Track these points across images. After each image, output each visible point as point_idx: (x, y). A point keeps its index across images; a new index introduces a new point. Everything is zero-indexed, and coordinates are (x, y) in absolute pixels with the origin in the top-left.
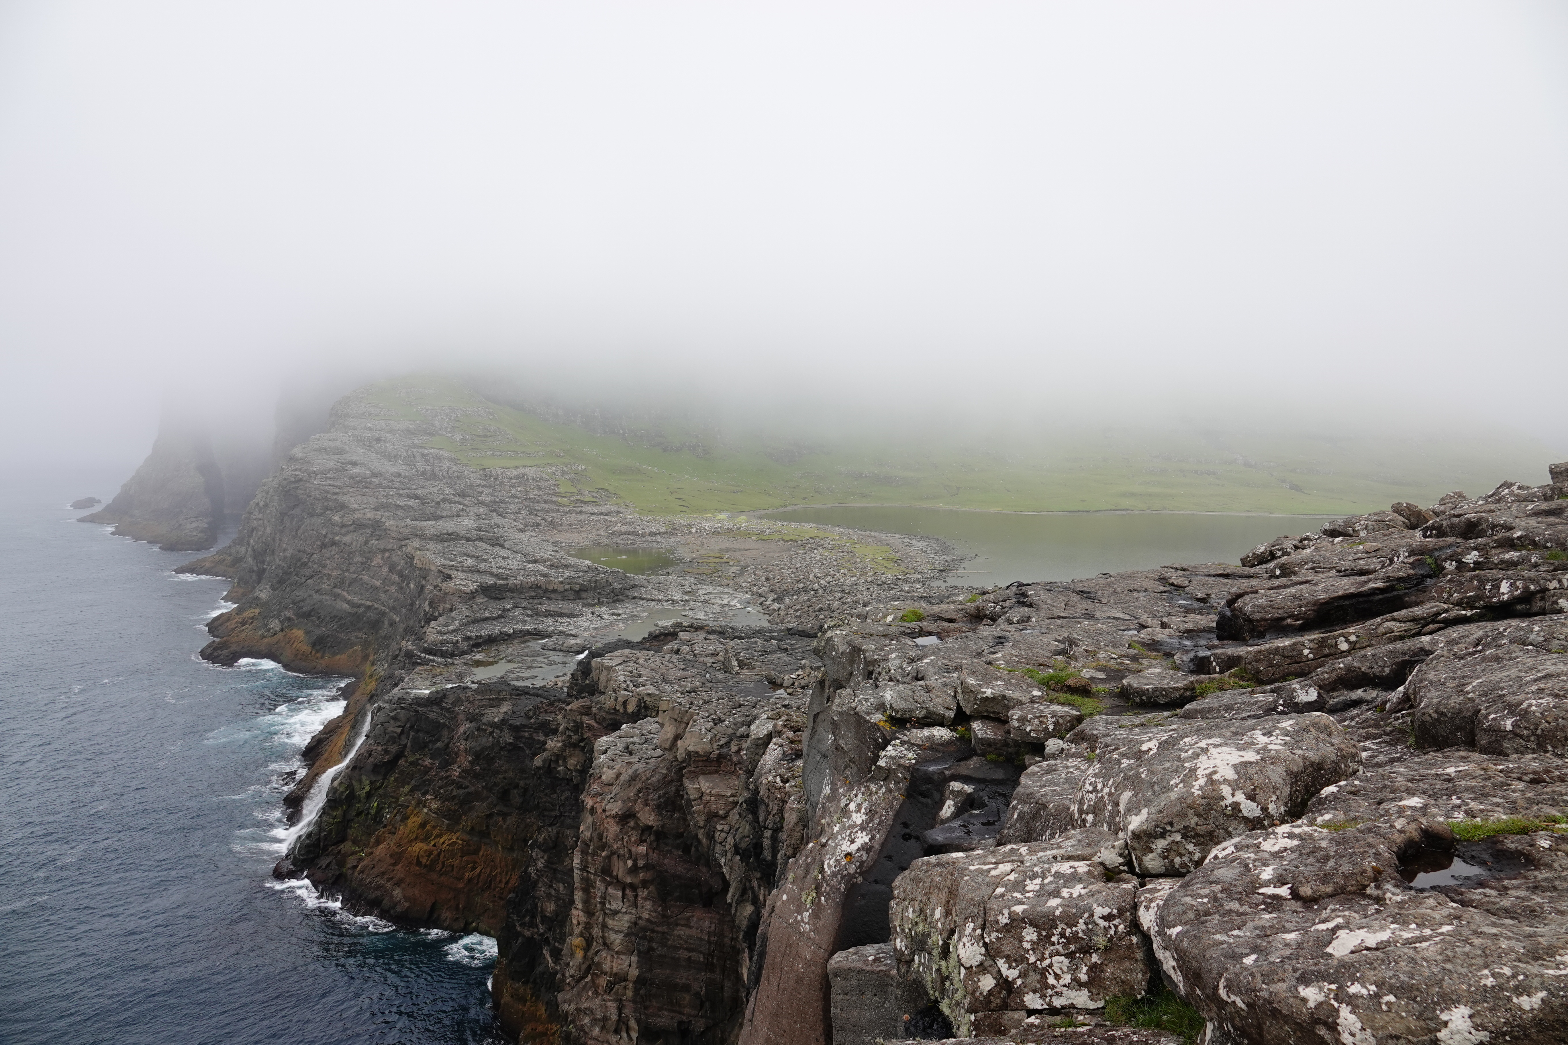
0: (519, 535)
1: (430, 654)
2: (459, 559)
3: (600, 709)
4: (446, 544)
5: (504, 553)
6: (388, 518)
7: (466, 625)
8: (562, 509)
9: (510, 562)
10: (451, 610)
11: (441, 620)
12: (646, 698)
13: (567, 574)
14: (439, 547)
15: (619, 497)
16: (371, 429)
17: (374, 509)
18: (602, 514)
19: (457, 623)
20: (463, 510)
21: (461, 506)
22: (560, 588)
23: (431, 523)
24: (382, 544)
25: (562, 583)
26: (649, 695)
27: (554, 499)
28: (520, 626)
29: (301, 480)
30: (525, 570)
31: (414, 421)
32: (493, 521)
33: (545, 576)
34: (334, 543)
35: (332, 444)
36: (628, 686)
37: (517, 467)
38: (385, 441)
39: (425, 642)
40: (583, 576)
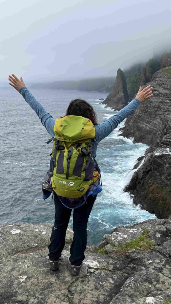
1: (163, 144)
34: (148, 112)
39: (162, 141)
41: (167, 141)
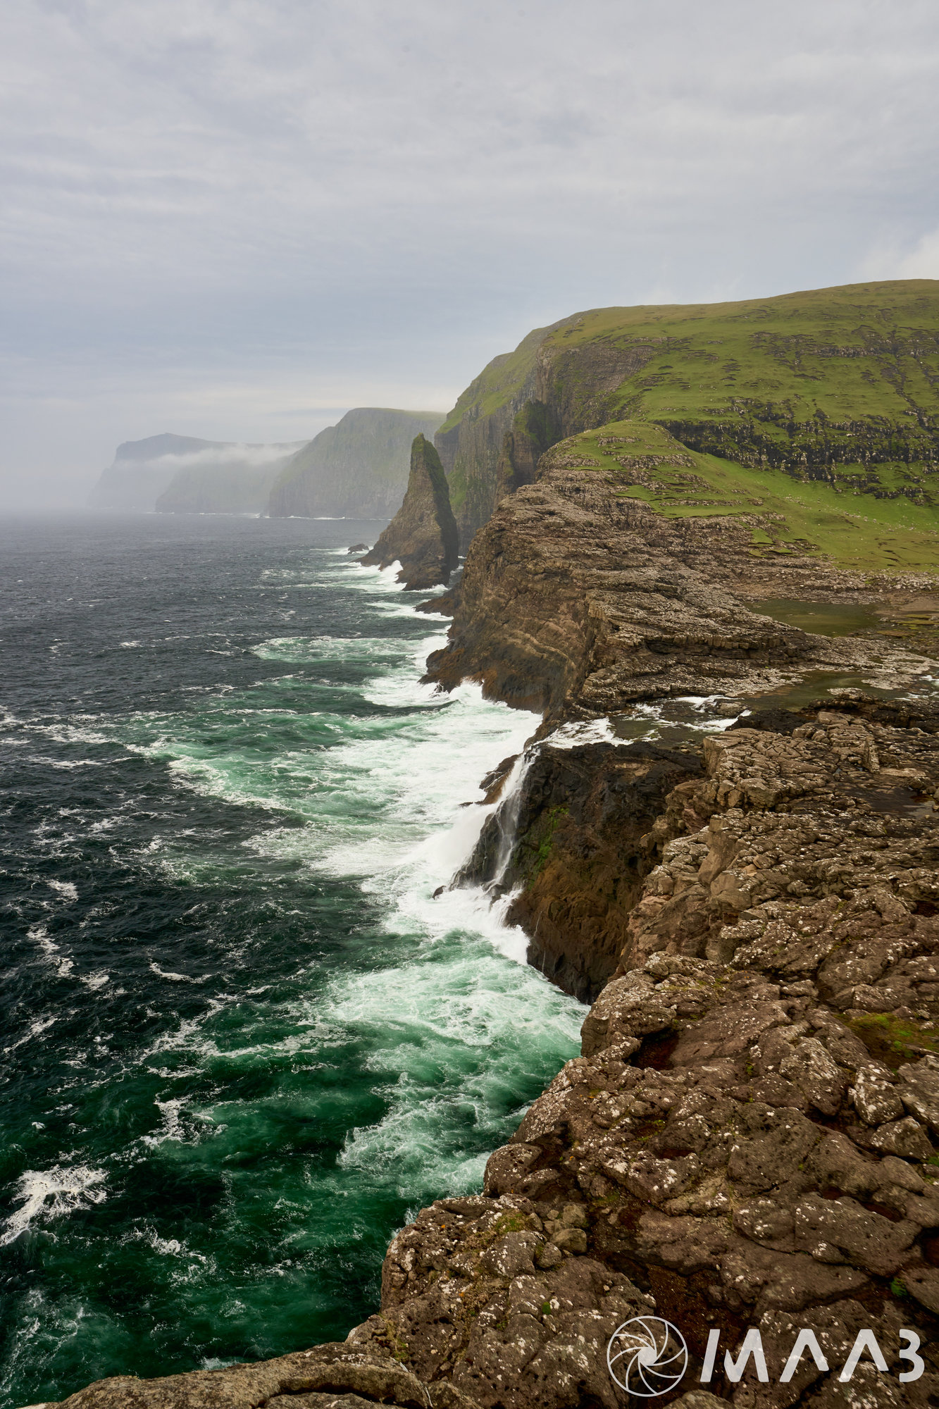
0: (702, 587)
1: (585, 706)
2: (631, 610)
3: (700, 798)
4: (622, 594)
5: (677, 605)
6: (576, 567)
7: (623, 679)
8: (753, 561)
9: (681, 616)
10: (614, 662)
11: (601, 672)
12: (750, 793)
13: (738, 630)
14: (615, 597)
15: (818, 549)
16: (571, 480)
17: (564, 558)
18: (796, 567)
19: (614, 676)
20: (649, 560)
21: (647, 556)
22: (728, 645)
23: (616, 572)
24: (568, 593)
25: (730, 640)
26: (753, 789)
27: (745, 549)
28: (679, 684)
29: (504, 530)
30: (694, 625)
31: (613, 471)
32: (677, 572)
33: (714, 631)
34: (527, 590)
35: (534, 495)
36: (734, 774)
37: (710, 517)
38: (584, 491)
39: (582, 694)
40: (755, 634)
41: (597, 696)
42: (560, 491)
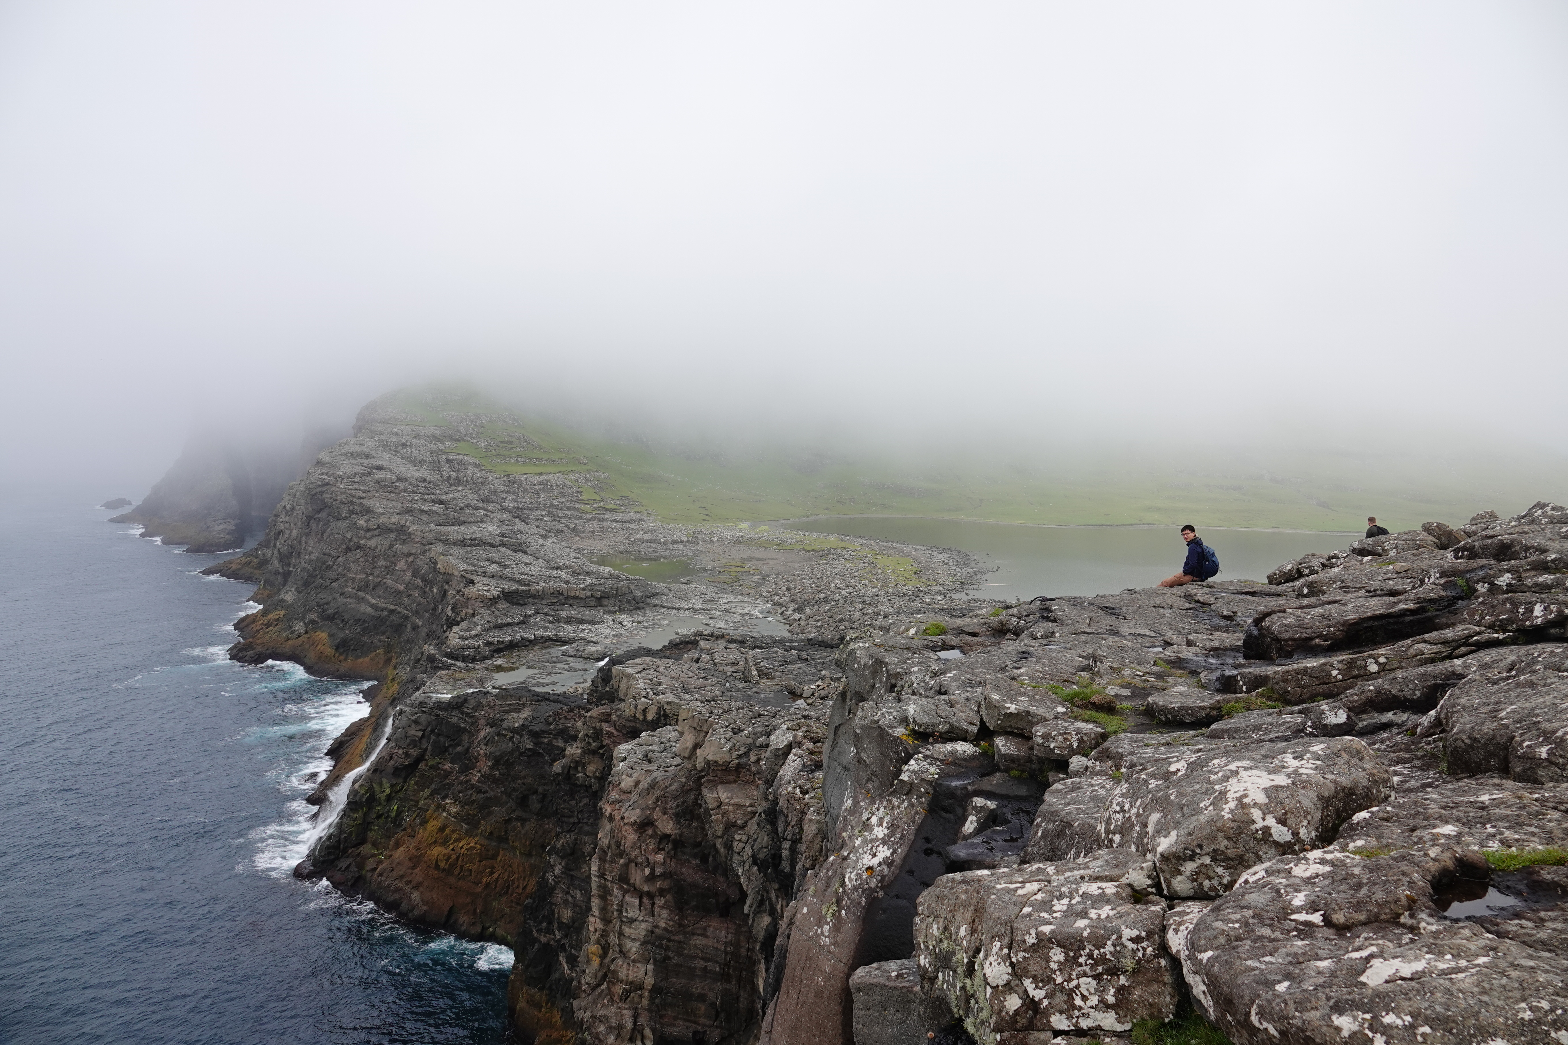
0: (541, 541)
1: (452, 658)
2: (482, 564)
3: (619, 716)
4: (469, 549)
5: (526, 559)
6: (413, 522)
7: (487, 630)
8: (585, 516)
9: (532, 568)
10: (473, 615)
11: (464, 625)
12: (665, 706)
13: (588, 581)
14: (462, 552)
15: (641, 505)
16: (397, 434)
17: (399, 514)
18: (624, 522)
19: (479, 628)
20: (486, 515)
21: (485, 512)
22: (582, 595)
23: (455, 528)
24: (406, 549)
25: (583, 589)
26: (668, 703)
27: (577, 506)
28: (541, 632)
29: (327, 484)
30: (547, 576)
31: (440, 427)
32: (516, 527)
33: (567, 582)
34: (358, 547)
35: (358, 449)
36: (648, 694)
37: (541, 474)
38: (410, 446)
39: (447, 646)
40: (605, 583)
41: (465, 648)
42: (384, 445)
